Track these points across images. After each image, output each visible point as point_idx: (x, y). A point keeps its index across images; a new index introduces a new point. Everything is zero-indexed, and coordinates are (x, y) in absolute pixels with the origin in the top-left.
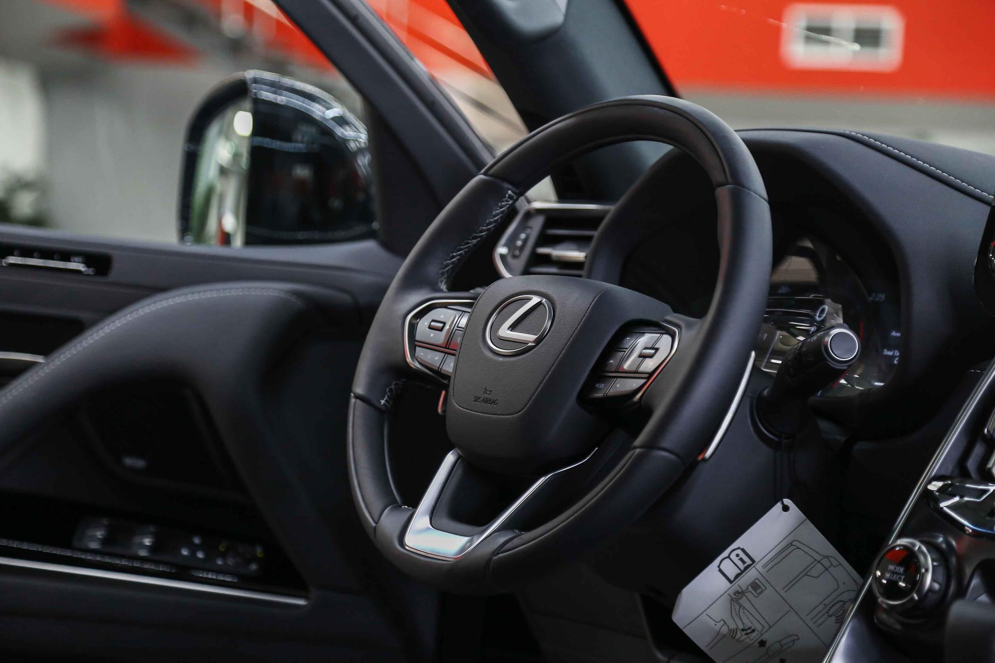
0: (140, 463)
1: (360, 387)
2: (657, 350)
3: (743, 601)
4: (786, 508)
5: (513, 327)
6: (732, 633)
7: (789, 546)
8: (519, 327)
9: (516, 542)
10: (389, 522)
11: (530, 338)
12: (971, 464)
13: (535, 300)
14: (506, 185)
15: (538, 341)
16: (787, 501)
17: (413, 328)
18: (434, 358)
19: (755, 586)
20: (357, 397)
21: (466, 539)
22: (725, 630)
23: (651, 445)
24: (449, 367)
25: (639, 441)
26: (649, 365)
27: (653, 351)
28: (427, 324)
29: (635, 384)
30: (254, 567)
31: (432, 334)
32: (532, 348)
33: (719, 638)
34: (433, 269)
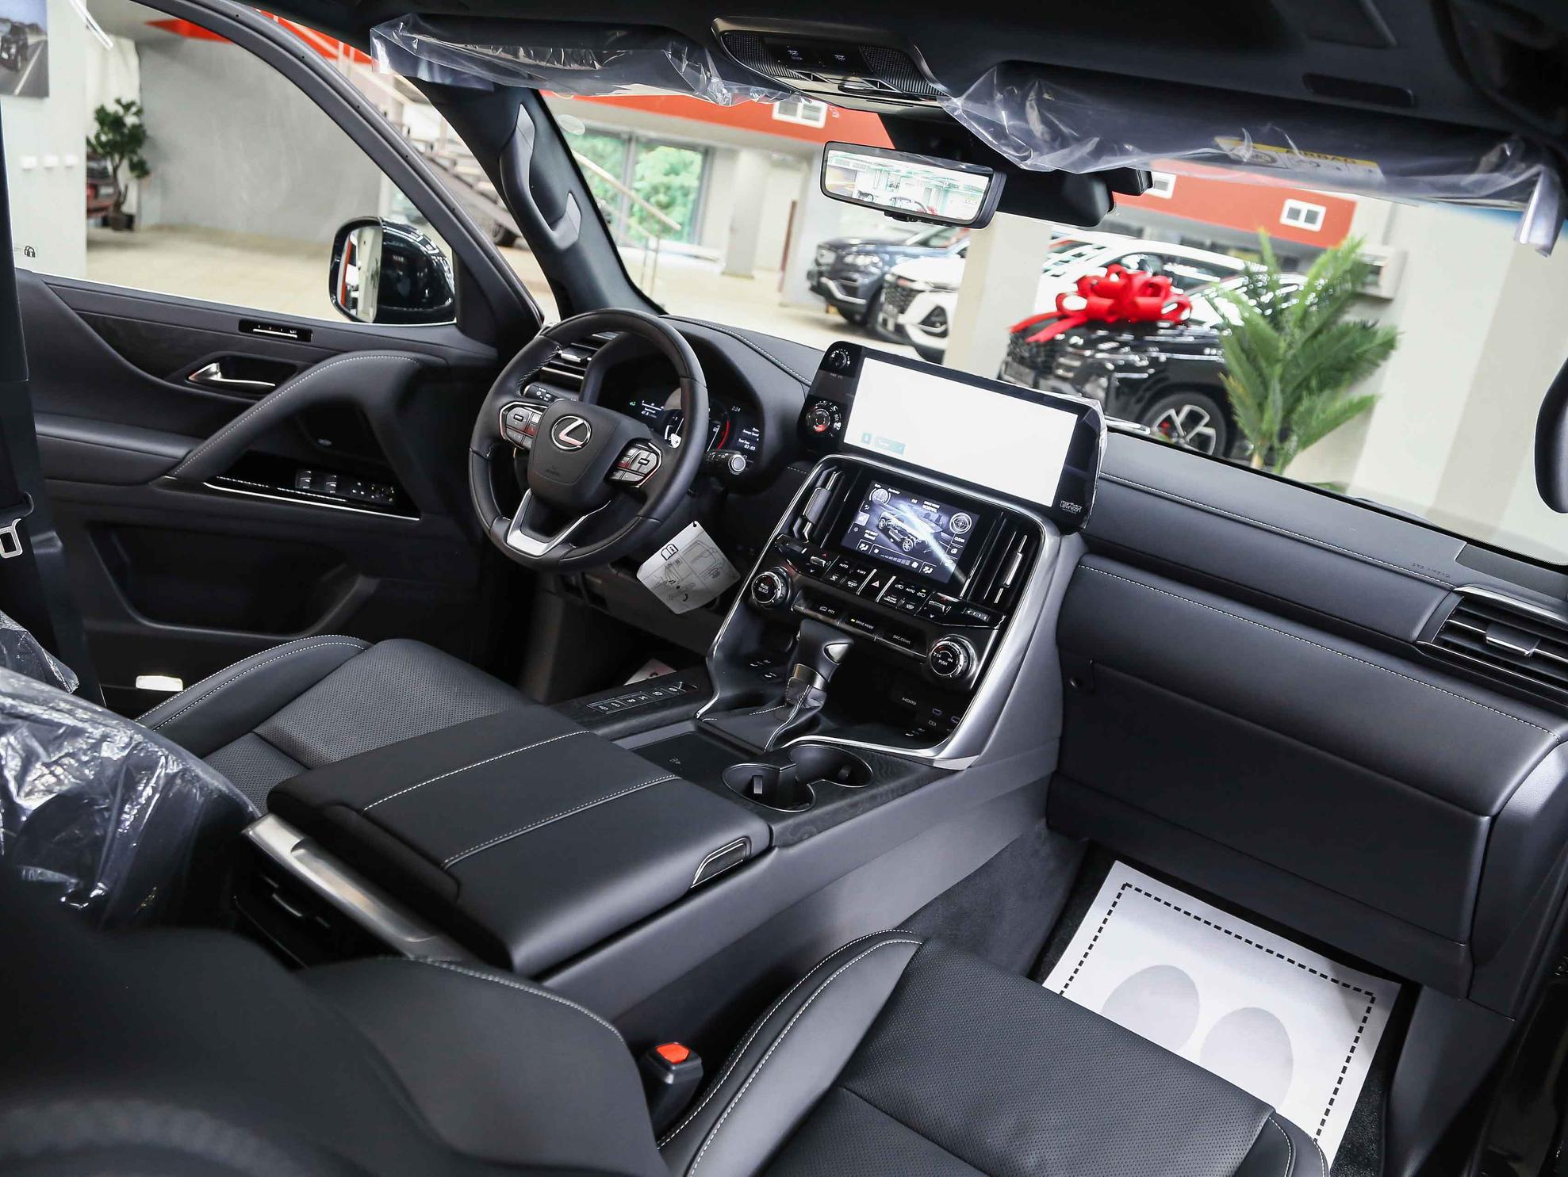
0: (328, 443)
1: (474, 446)
2: (649, 461)
3: (671, 568)
4: (695, 526)
5: (568, 434)
6: (665, 583)
7: (696, 543)
8: (572, 435)
9: (572, 553)
10: (498, 528)
11: (578, 443)
12: (795, 528)
13: (580, 421)
14: (556, 343)
15: (583, 446)
16: (696, 522)
17: (505, 417)
18: (518, 437)
19: (677, 562)
20: (474, 452)
21: (546, 545)
22: (661, 582)
23: (648, 515)
24: (528, 443)
25: (641, 512)
26: (645, 470)
27: (646, 462)
28: (512, 416)
29: (637, 478)
30: (391, 500)
31: (516, 422)
32: (579, 449)
33: (659, 585)
34: (512, 384)
